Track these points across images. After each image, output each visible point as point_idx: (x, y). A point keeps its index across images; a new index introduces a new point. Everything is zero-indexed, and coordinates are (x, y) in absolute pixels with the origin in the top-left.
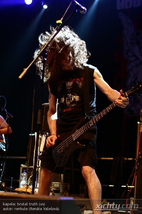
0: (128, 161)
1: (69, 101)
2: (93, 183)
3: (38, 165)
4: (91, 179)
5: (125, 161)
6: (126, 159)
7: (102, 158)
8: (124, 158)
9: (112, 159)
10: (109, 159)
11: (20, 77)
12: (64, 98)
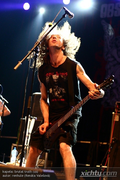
0: (102, 145)
1: (56, 92)
2: (68, 160)
3: (27, 144)
4: (66, 157)
5: (100, 145)
6: (101, 143)
7: (82, 142)
8: (99, 142)
9: (89, 142)
10: (87, 142)
11: (15, 68)
12: (51, 89)
